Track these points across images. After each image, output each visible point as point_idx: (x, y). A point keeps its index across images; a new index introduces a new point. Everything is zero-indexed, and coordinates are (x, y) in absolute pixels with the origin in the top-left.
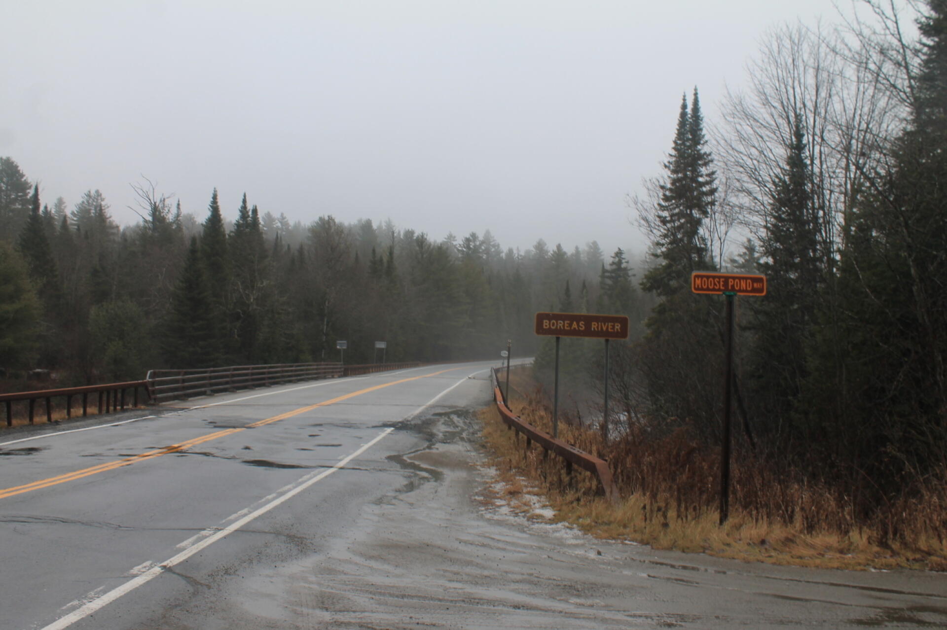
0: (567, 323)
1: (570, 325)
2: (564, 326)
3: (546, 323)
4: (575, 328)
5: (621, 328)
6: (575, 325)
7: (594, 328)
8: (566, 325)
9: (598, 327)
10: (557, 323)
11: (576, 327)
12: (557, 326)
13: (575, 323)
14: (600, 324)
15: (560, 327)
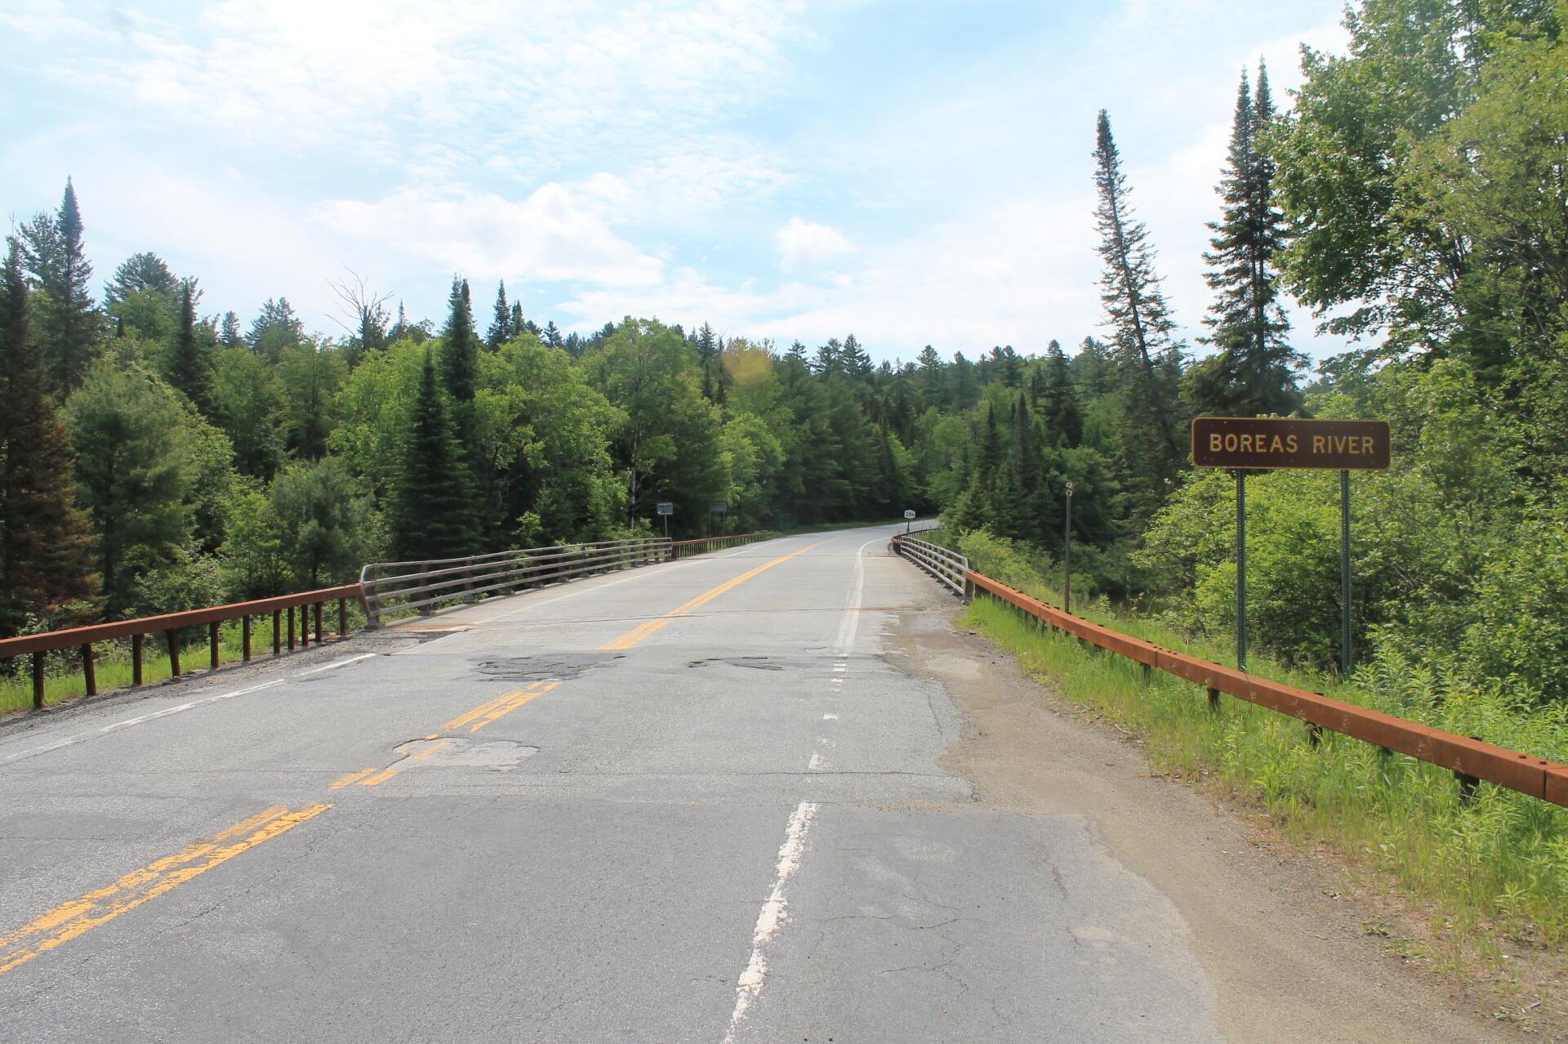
0: (1261, 440)
1: (1268, 443)
2: (1253, 445)
3: (1215, 442)
4: (1277, 450)
5: (1373, 446)
6: (1277, 443)
7: (1318, 448)
8: (1258, 443)
9: (1326, 446)
10: (1239, 439)
11: (1279, 446)
12: (1239, 444)
13: (1277, 438)
14: (1330, 437)
15: (1245, 446)
